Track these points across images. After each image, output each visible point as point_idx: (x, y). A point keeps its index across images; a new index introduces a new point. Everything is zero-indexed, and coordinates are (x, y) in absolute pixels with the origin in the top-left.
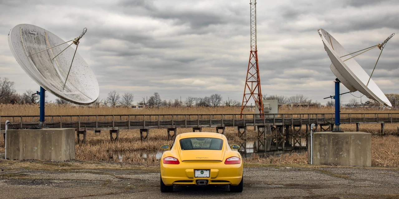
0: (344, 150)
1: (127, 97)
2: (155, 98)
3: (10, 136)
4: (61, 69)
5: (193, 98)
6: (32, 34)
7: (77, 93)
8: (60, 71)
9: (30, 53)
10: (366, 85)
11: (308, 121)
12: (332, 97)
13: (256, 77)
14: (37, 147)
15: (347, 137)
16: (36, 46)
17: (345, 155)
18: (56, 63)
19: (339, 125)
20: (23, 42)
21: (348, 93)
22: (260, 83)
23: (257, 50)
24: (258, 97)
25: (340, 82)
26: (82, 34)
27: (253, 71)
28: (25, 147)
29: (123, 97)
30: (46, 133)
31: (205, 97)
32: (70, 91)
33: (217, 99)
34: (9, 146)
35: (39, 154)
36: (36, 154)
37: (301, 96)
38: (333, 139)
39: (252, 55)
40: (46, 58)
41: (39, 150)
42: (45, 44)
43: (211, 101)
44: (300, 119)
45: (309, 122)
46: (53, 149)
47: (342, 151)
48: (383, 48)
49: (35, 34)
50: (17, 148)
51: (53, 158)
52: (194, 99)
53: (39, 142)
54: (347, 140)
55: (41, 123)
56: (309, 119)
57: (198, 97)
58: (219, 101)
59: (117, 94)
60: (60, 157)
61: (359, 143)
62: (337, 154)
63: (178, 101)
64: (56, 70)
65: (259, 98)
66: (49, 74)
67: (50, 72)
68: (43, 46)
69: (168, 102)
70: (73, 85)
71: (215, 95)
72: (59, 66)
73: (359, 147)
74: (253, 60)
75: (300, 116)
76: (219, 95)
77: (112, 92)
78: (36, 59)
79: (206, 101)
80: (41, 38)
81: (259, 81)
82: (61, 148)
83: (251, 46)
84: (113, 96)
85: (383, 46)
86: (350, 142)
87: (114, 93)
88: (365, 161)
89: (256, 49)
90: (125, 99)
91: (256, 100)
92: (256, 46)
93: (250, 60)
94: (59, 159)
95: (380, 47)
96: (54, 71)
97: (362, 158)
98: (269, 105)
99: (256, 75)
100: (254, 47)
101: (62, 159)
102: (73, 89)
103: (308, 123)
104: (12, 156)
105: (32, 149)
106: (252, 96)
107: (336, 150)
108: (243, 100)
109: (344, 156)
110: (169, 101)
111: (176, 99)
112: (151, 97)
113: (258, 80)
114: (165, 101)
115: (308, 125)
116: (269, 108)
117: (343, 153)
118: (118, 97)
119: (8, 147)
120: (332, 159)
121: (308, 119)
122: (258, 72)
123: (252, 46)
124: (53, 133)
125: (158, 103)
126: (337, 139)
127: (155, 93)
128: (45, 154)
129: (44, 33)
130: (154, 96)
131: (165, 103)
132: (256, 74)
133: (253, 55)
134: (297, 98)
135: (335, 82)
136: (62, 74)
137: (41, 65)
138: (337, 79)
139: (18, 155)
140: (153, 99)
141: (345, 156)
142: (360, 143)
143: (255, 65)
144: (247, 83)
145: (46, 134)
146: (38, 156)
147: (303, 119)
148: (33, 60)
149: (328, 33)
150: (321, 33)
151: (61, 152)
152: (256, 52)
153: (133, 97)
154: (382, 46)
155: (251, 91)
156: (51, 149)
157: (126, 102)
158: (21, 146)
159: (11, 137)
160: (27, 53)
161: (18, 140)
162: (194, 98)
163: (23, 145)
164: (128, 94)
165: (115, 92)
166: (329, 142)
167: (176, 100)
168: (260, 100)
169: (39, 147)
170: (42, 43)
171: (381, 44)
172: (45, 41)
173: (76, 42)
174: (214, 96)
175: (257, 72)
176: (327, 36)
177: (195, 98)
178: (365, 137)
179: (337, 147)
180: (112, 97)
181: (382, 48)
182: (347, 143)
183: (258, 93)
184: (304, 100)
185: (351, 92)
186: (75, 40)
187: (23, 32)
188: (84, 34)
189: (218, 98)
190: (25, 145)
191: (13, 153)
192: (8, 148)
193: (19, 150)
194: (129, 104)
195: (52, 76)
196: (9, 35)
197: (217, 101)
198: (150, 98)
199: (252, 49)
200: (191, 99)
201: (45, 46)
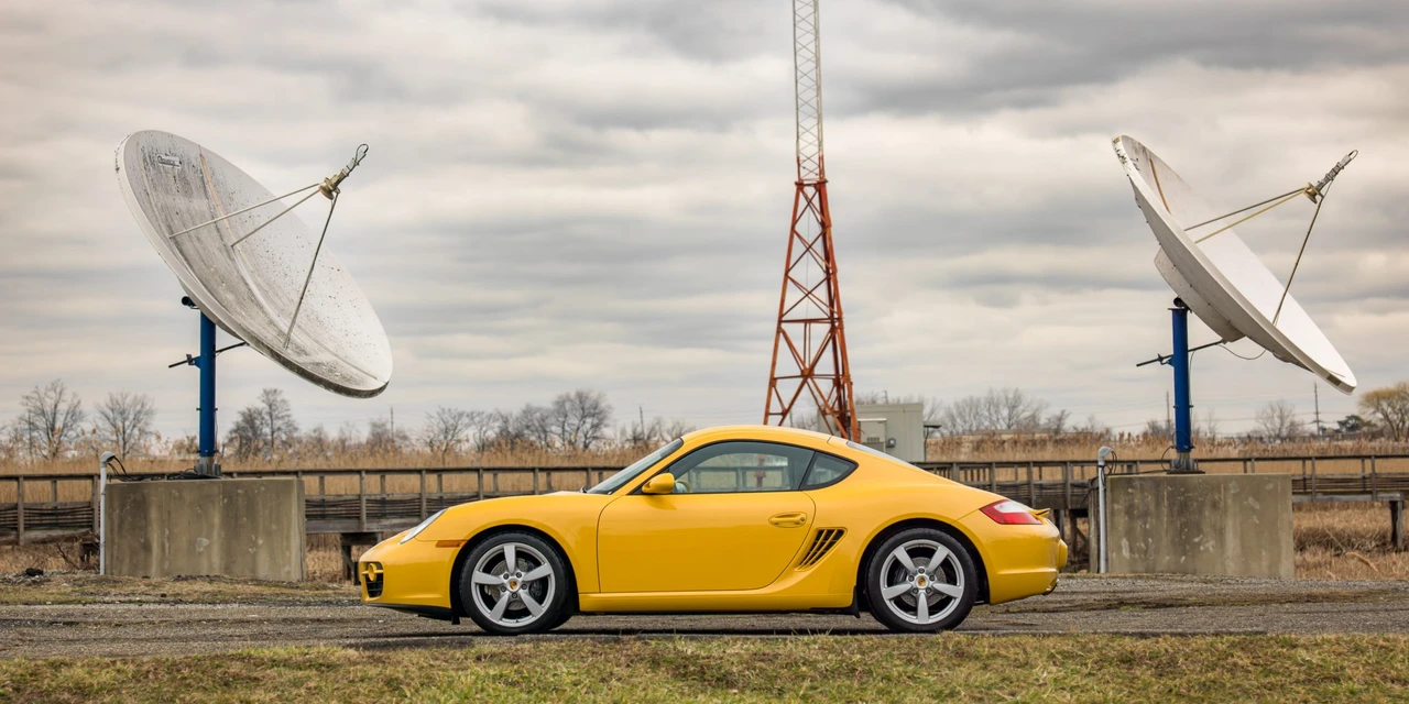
0: (1206, 528)
1: (122, 413)
2: (267, 417)
3: (116, 504)
4: (259, 280)
5: (461, 415)
6: (168, 163)
7: (324, 357)
8: (258, 285)
9: (169, 227)
10: (1271, 321)
11: (1064, 496)
12: (1164, 361)
13: (825, 298)
14: (209, 537)
15: (1217, 485)
16: (181, 202)
17: (1210, 545)
18: (243, 260)
19: (1189, 450)
20: (149, 191)
21: (1216, 344)
22: (841, 328)
23: (827, 177)
24: (835, 394)
25: (1187, 308)
26: (349, 162)
27: (810, 271)
28: (169, 539)
29: (98, 415)
30: (239, 491)
31: (524, 407)
32: (306, 354)
33: (584, 417)
34: (116, 536)
35: (217, 560)
36: (204, 562)
37: (1011, 396)
38: (1171, 496)
39: (803, 203)
40: (212, 244)
41: (216, 549)
42: (203, 196)
43: (554, 428)
44: (1028, 484)
45: (1069, 498)
46: (260, 542)
47: (1200, 531)
48: (1323, 197)
49: (173, 165)
50: (142, 540)
51: (263, 573)
52: (465, 420)
53: (217, 520)
54: (1217, 497)
55: (204, 461)
56: (1069, 487)
57: (490, 410)
58: (595, 427)
59: (67, 396)
60: (287, 569)
61: (1253, 508)
62: (1185, 540)
63: (386, 431)
64: (246, 284)
65: (839, 398)
66: (230, 297)
67: (232, 289)
68: (199, 204)
69: (332, 434)
70: (307, 333)
71: (573, 395)
72: (251, 269)
73: (1255, 517)
74: (809, 226)
75: (1030, 474)
76: (594, 395)
77: (42, 391)
78: (188, 247)
79: (528, 427)
80: (190, 175)
81: (840, 319)
82: (288, 538)
83: (798, 160)
84: (48, 409)
85: (1323, 191)
86: (1225, 503)
87: (52, 394)
88: (1274, 564)
89: (822, 172)
90: (108, 426)
91: (826, 402)
92: (821, 159)
93: (795, 222)
94: (283, 574)
95: (1314, 193)
96: (241, 284)
97: (1264, 553)
98: (882, 425)
99: (822, 293)
100: (812, 165)
101: (293, 574)
102: (308, 343)
103: (1065, 501)
104: (125, 569)
105: (192, 544)
106: (806, 386)
107: (1182, 529)
108: (768, 406)
109: (1207, 550)
110: (341, 430)
111: (376, 418)
112: (243, 414)
113: (832, 313)
114: (318, 430)
115: (1062, 512)
116: (882, 440)
117: (1205, 539)
118: (75, 415)
119: (113, 542)
120: (1167, 558)
121: (1064, 485)
122: (830, 276)
123: (802, 158)
124: (263, 489)
125: (284, 442)
126: (1183, 493)
127: (267, 393)
128: (234, 562)
129: (199, 159)
130: (262, 406)
131: (320, 440)
132: (824, 286)
133: (806, 197)
134: (992, 404)
135: (1173, 310)
136: (265, 294)
137: (203, 267)
138: (1177, 301)
139: (147, 566)
140: (258, 422)
141: (1211, 548)
142: (1257, 507)
143: (818, 247)
144: (784, 326)
145: (238, 494)
146: (211, 567)
147: (1041, 487)
148: (181, 252)
149: (1144, 149)
150: (1123, 152)
151: (288, 554)
152: (820, 186)
153: (150, 413)
154: (1319, 191)
155: (804, 363)
156: (255, 544)
157: (114, 438)
158: (155, 535)
159: (122, 506)
160: (164, 228)
161: (146, 517)
162: (468, 410)
163: (163, 533)
164: (128, 401)
165: (57, 388)
166: (1158, 504)
167: (374, 425)
168: (842, 405)
169: (215, 534)
170: (195, 192)
171: (1315, 184)
172: (205, 187)
173: (330, 191)
174: (571, 401)
175: (828, 280)
176: (1141, 157)
177: (471, 416)
178: (1271, 486)
179: (1183, 520)
180: (43, 413)
181: (1318, 198)
182: (1215, 505)
183: (833, 372)
184: (1027, 414)
185: (1224, 341)
186: (324, 184)
187: (145, 160)
188: (357, 163)
189: (590, 410)
190: (167, 532)
191: (127, 561)
192: (110, 542)
193: (147, 547)
194: (131, 448)
195: (240, 303)
196: (118, 169)
197: (588, 426)
198: (240, 419)
199: (803, 172)
200: (452, 421)
201: (205, 201)
